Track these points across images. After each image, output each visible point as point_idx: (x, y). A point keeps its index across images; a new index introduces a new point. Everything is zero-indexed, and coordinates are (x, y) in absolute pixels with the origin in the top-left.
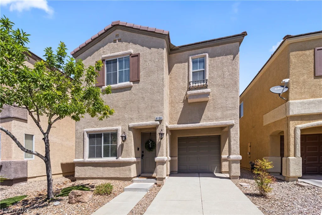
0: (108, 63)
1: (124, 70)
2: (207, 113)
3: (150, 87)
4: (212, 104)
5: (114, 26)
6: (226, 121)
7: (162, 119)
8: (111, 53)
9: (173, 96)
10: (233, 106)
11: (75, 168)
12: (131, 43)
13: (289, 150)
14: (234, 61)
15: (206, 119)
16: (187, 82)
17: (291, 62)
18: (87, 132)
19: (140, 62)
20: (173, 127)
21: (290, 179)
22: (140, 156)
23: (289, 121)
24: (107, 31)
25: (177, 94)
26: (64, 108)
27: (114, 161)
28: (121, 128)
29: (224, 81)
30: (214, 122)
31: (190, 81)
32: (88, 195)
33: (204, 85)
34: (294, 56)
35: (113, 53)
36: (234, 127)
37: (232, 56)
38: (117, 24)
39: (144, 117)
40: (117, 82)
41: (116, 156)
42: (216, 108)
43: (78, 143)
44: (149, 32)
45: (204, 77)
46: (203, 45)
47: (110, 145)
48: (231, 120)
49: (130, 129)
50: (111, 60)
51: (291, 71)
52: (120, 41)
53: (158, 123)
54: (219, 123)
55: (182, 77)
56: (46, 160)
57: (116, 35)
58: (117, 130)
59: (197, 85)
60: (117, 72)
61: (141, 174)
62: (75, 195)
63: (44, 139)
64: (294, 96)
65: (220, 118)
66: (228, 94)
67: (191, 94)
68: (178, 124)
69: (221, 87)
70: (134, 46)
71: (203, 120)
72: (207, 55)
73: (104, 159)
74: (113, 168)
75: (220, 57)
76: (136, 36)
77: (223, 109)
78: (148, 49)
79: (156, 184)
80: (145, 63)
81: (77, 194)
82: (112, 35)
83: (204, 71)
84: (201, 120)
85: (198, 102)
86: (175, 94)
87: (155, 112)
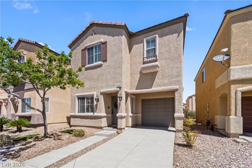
0: (89, 49)
1: (98, 53)
2: (157, 80)
3: (113, 64)
4: (160, 74)
5: (91, 24)
6: (172, 86)
7: (121, 87)
8: (90, 43)
9: (133, 69)
10: (177, 74)
11: (70, 119)
12: (102, 35)
13: (230, 110)
14: (178, 38)
15: (156, 85)
16: (142, 58)
17: (233, 33)
18: (77, 96)
19: (108, 47)
20: (133, 92)
21: (231, 136)
22: (111, 113)
23: (231, 85)
24: (88, 29)
25: (135, 68)
26: (45, 83)
27: (92, 116)
28: (96, 93)
29: (170, 55)
30: (162, 88)
31: (144, 57)
32: (66, 136)
33: (154, 59)
34: (235, 28)
35: (91, 43)
36: (178, 91)
37: (177, 34)
38: (93, 23)
39: (110, 85)
40: (93, 62)
41: (93, 112)
42: (164, 76)
43: (72, 103)
44: (113, 26)
45: (155, 53)
46: (153, 28)
47: (90, 104)
48: (176, 85)
49: (101, 94)
50: (90, 48)
51: (232, 41)
52: (95, 34)
53: (119, 89)
54: (166, 88)
55: (139, 54)
56: (43, 113)
57: (93, 31)
58: (93, 95)
59: (149, 60)
60: (93, 56)
61: (112, 125)
62: (57, 135)
63: (42, 101)
64: (235, 63)
65: (167, 84)
66: (174, 65)
67: (144, 67)
68: (136, 90)
69: (168, 59)
70: (104, 36)
71: (154, 86)
72: (157, 36)
73: (86, 114)
74: (92, 120)
75: (167, 36)
76: (105, 29)
77: (170, 77)
78: (112, 37)
79: (117, 132)
80: (110, 48)
81: (58, 135)
82: (91, 31)
83: (155, 48)
84: (153, 86)
85: (150, 73)
86: (134, 68)
87: (116, 82)
